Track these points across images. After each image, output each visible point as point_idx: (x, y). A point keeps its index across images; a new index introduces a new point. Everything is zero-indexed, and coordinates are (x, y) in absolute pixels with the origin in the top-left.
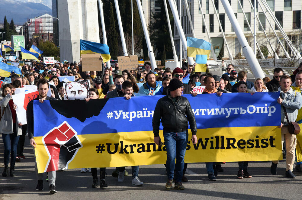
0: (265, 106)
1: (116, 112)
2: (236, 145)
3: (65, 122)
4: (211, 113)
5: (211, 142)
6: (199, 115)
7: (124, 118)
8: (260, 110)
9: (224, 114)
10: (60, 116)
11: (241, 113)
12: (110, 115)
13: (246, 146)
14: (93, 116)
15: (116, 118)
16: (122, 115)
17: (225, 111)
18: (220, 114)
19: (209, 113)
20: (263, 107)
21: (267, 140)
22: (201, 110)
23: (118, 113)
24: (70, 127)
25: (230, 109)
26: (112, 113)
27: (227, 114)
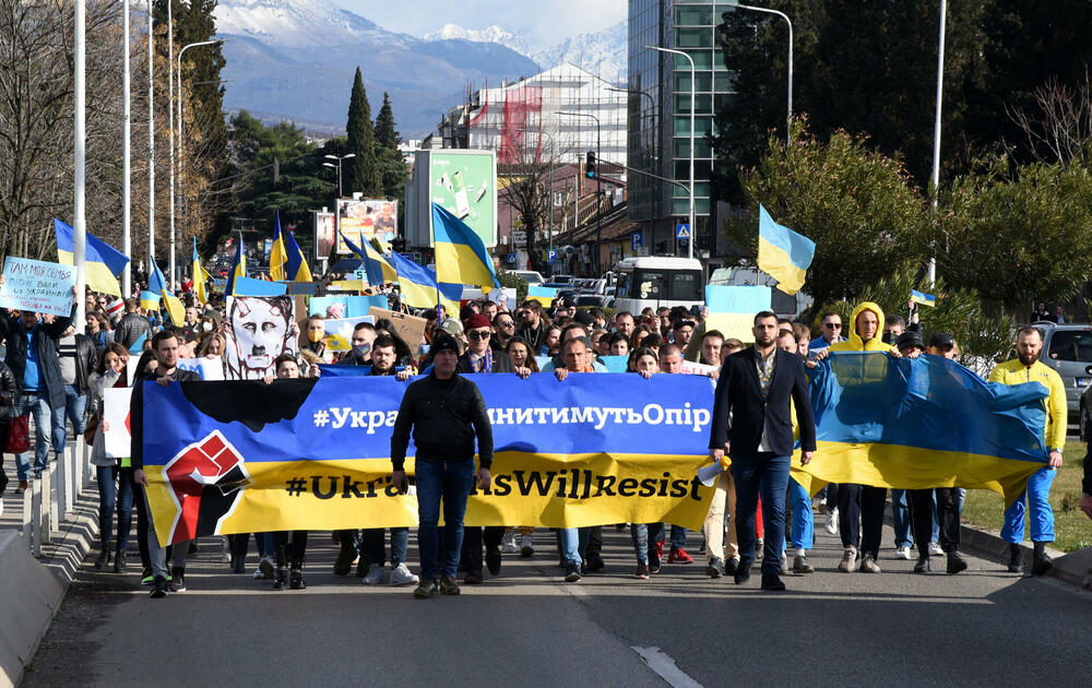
0: (683, 408)
1: (335, 411)
2: (614, 488)
3: (216, 432)
4: (561, 418)
5: (559, 479)
6: (532, 422)
7: (354, 425)
8: (674, 416)
9: (591, 420)
10: (205, 419)
11: (630, 421)
12: (320, 418)
13: (637, 490)
14: (283, 420)
15: (335, 426)
16: (349, 419)
17: (594, 414)
18: (582, 420)
19: (555, 420)
20: (681, 411)
21: (686, 483)
22: (537, 411)
23: (341, 413)
24: (228, 445)
25: (606, 410)
26: (326, 415)
27: (597, 421)
